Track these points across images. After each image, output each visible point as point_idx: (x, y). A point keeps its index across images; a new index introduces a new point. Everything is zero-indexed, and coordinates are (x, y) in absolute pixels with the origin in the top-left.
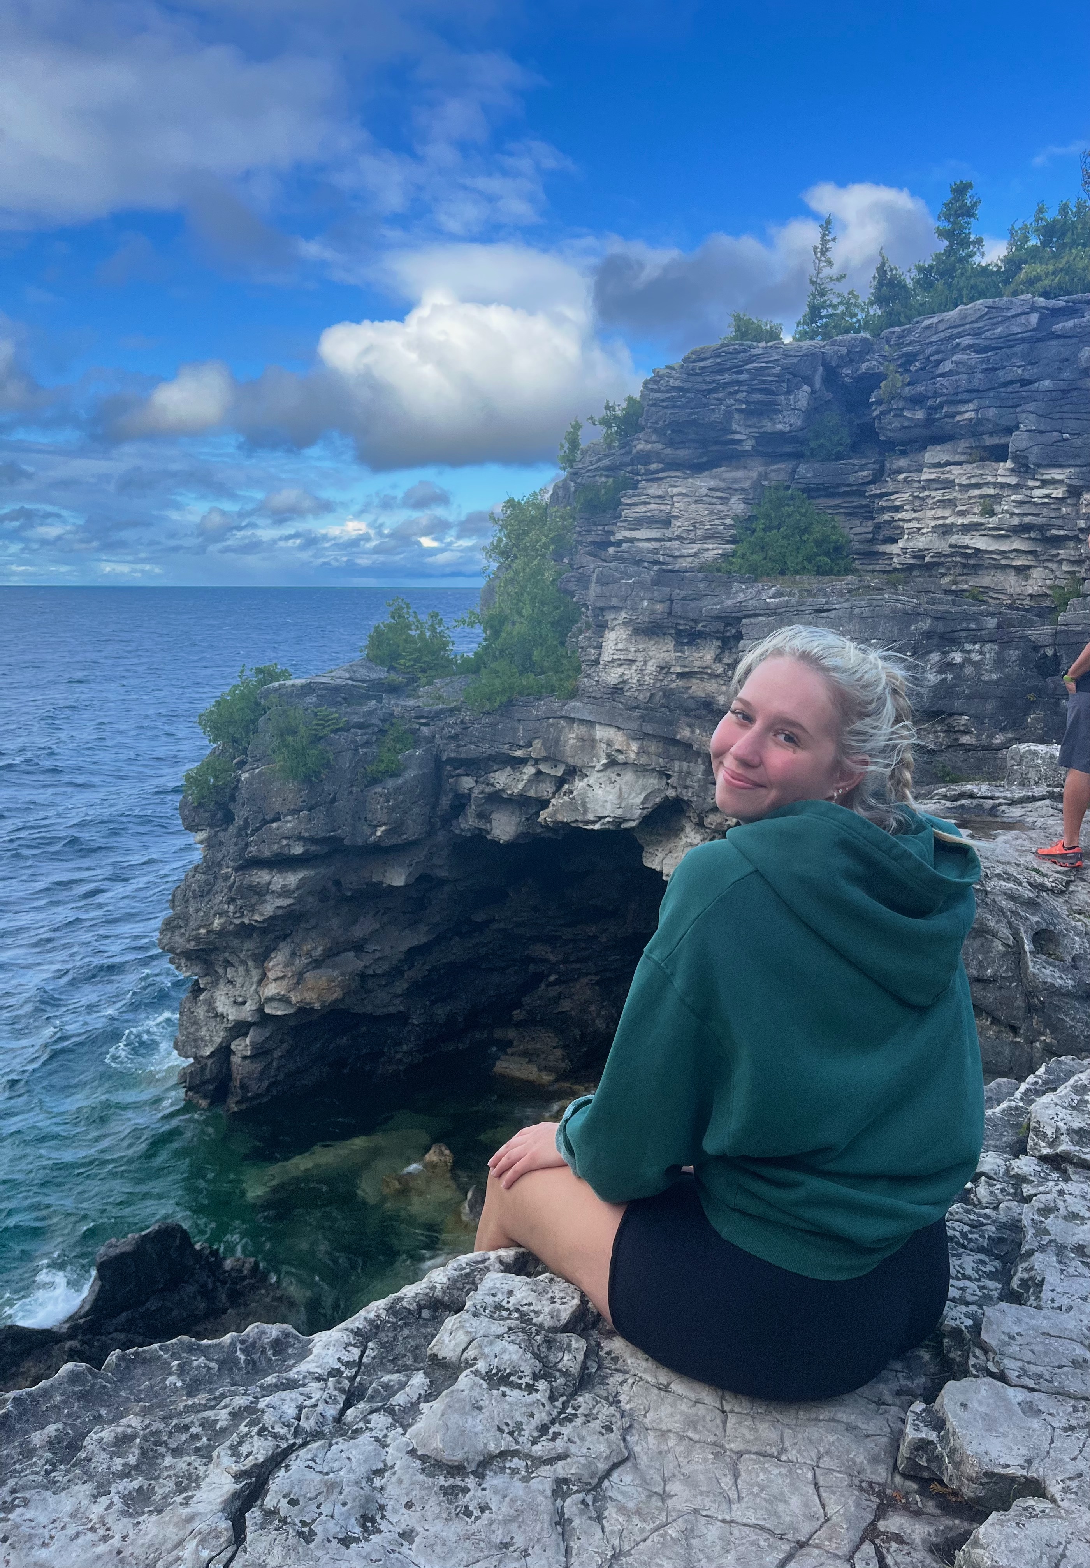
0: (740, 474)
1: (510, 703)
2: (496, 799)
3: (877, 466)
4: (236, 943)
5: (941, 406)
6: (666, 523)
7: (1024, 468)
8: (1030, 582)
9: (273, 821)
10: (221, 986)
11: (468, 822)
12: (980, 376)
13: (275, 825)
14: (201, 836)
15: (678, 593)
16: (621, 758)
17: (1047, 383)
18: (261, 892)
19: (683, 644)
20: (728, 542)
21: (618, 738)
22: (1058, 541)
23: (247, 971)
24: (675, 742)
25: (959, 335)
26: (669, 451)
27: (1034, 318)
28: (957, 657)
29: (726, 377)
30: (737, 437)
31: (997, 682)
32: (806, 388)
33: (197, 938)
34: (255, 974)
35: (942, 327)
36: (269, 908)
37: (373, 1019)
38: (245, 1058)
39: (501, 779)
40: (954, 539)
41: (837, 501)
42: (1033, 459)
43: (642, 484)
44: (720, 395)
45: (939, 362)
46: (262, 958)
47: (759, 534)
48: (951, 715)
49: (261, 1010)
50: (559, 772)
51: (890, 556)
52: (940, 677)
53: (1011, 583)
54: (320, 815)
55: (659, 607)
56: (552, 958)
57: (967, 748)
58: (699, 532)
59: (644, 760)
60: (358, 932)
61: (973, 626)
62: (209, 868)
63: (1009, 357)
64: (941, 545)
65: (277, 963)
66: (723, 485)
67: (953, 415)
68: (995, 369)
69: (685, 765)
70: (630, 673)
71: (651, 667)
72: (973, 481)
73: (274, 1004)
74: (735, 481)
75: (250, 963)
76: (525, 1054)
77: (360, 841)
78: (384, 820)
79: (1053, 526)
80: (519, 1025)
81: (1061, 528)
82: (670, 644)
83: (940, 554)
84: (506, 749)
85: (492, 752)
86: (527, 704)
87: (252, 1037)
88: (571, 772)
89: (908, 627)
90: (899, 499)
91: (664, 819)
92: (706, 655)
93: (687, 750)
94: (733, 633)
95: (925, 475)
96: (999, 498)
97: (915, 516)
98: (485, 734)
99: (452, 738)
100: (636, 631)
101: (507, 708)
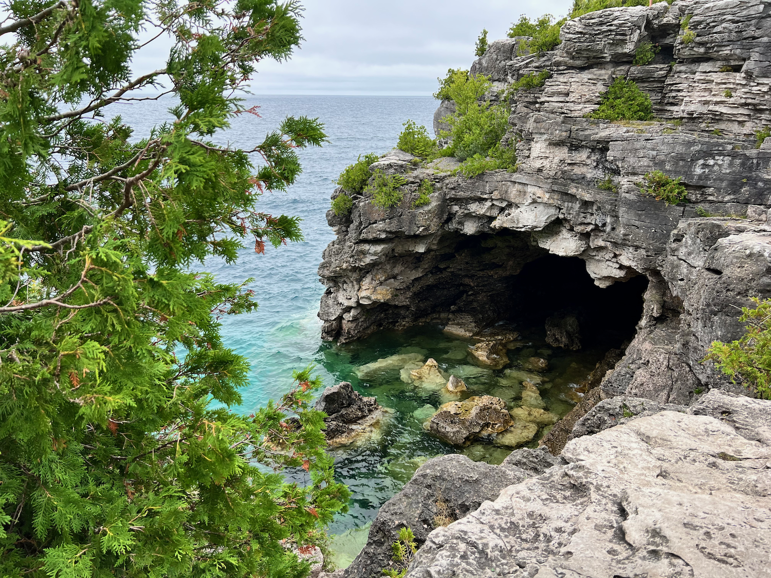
0: (603, 72)
1: (483, 174)
2: (469, 216)
3: (668, 69)
4: (350, 274)
5: (713, 47)
6: (567, 95)
7: (749, 76)
8: (745, 128)
9: (373, 223)
10: (341, 291)
11: (453, 226)
12: (735, 34)
13: (374, 225)
14: (336, 228)
15: (574, 128)
16: (539, 200)
17: (765, 39)
18: (364, 253)
19: (572, 150)
20: (596, 104)
21: (539, 192)
22: (762, 111)
23: (353, 285)
24: (567, 194)
25: (723, 14)
26: (571, 61)
27: (762, 7)
28: (711, 162)
29: (604, 28)
30: (605, 55)
31: (729, 174)
32: (638, 31)
33: (335, 272)
34: (356, 287)
35: (714, 9)
36: (368, 260)
37: (396, 307)
38: (348, 321)
39: (474, 207)
40: (711, 107)
41: (646, 85)
42: (755, 73)
43: (555, 76)
44: (601, 36)
45: (714, 27)
46: (359, 281)
47: (611, 100)
48: (705, 187)
49: (358, 302)
50: (504, 204)
51: (672, 112)
52: (703, 170)
53: (735, 128)
54: (395, 221)
55: (564, 134)
56: (472, 284)
57: (711, 202)
58: (583, 100)
59: (551, 201)
60: (396, 271)
61: (720, 148)
62: (340, 242)
63: (748, 26)
64: (704, 109)
65: (366, 282)
66: (595, 77)
67: (718, 52)
68: (741, 31)
69: (570, 204)
70: (546, 163)
71: (556, 160)
72: (723, 81)
73: (364, 300)
74: (600, 75)
75: (355, 283)
76: (458, 324)
77: (412, 234)
78: (424, 224)
79: (761, 104)
80: (453, 312)
81: (765, 105)
82: (566, 150)
83: (701, 114)
84: (479, 194)
85: (472, 195)
86: (491, 174)
87: (353, 313)
88: (510, 205)
89: (690, 148)
90: (681, 87)
91: (554, 227)
92: (583, 155)
93: (573, 197)
94: (602, 147)
95: (698, 76)
96: (735, 90)
97: (689, 94)
98: (469, 187)
99: (452, 189)
100: (550, 144)
101: (481, 176)
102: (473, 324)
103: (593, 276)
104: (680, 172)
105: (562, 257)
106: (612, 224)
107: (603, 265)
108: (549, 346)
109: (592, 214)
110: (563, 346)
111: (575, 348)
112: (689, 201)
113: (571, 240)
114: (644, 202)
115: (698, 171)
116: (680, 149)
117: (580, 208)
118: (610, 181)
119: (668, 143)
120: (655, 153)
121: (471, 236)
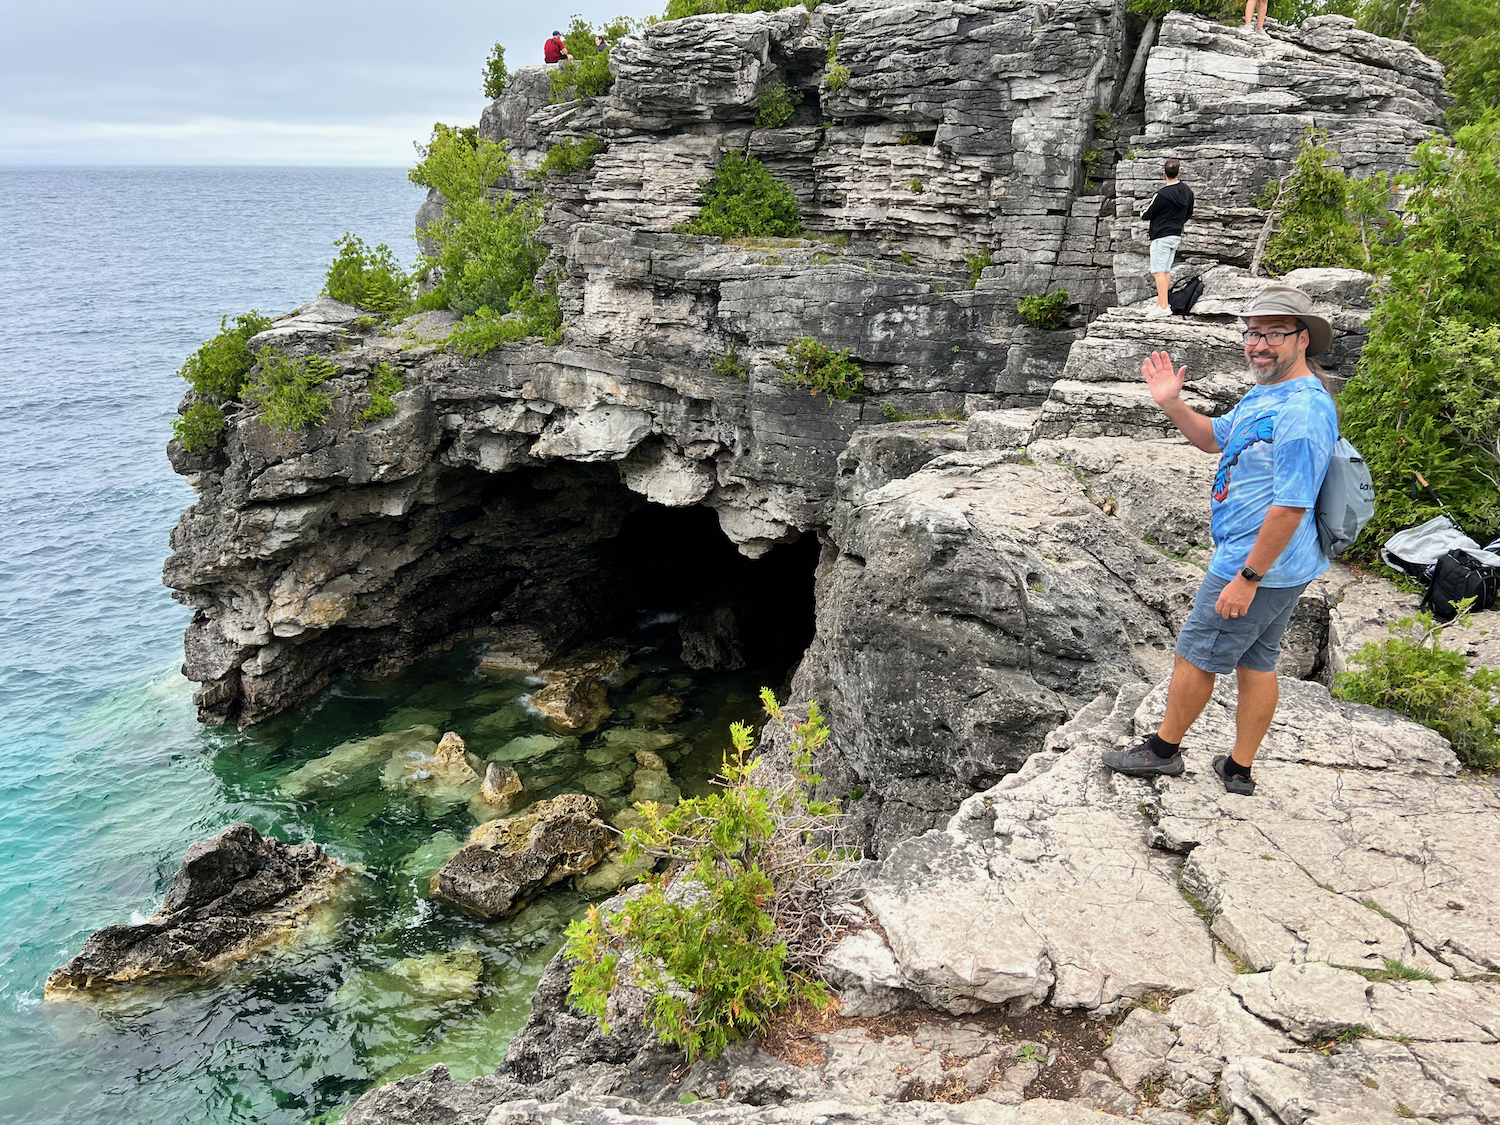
0: (701, 140)
1: (498, 348)
2: (485, 434)
3: (818, 136)
4: (241, 576)
5: (881, 98)
6: (639, 185)
7: (946, 153)
8: (951, 249)
9: (274, 464)
10: (227, 614)
11: (457, 455)
12: (913, 73)
13: (277, 468)
14: (196, 478)
15: (657, 253)
16: (611, 400)
17: (965, 84)
18: (265, 529)
19: (660, 297)
20: (694, 204)
21: (609, 385)
22: (974, 218)
23: (253, 599)
24: (660, 386)
25: (893, 34)
26: (638, 119)
27: (955, 22)
28: (898, 317)
29: (690, 55)
30: (700, 108)
31: (929, 337)
32: (757, 62)
33: (204, 575)
34: (262, 602)
35: (878, 23)
36: (276, 542)
37: (367, 631)
38: (256, 677)
40: (892, 212)
41: (784, 166)
42: (955, 149)
43: (612, 147)
44: (685, 71)
45: (878, 58)
46: (266, 588)
47: (722, 197)
48: (893, 365)
49: (270, 633)
50: (549, 410)
51: (832, 219)
52: (885, 333)
53: (935, 249)
54: (322, 457)
55: (640, 266)
56: (527, 565)
57: (906, 391)
58: (670, 196)
59: (633, 402)
60: (352, 556)
61: (910, 291)
62: (207, 509)
63: (936, 58)
64: (881, 216)
65: (283, 590)
66: (687, 151)
67: (891, 107)
68: (924, 69)
69: (669, 405)
70: (615, 325)
71: (633, 319)
72: (906, 162)
73: (284, 627)
74: (697, 147)
75: (256, 593)
76: (508, 649)
77: (364, 480)
78: (387, 459)
79: (971, 206)
80: (498, 625)
81: (977, 207)
82: (649, 297)
83: (877, 223)
84: (496, 390)
85: (483, 393)
86: (515, 349)
87: (263, 658)
88: (561, 411)
89: (859, 292)
90: (841, 171)
91: (648, 451)
92: (680, 308)
93: (671, 393)
94: (708, 291)
95: (865, 153)
96: (926, 178)
97: (855, 186)
98: (474, 376)
99: (440, 380)
100: (618, 286)
101: (495, 353)
102: (539, 646)
103: (733, 538)
104: (847, 338)
105: (670, 507)
106: (744, 442)
107: (747, 517)
108: (687, 670)
109: (712, 423)
110: (712, 666)
111: (735, 666)
112: (871, 392)
113: (682, 473)
114: (792, 398)
115: (878, 334)
116: (843, 294)
117: (688, 412)
118: (735, 358)
119: (822, 284)
120: (800, 302)
121: (498, 473)
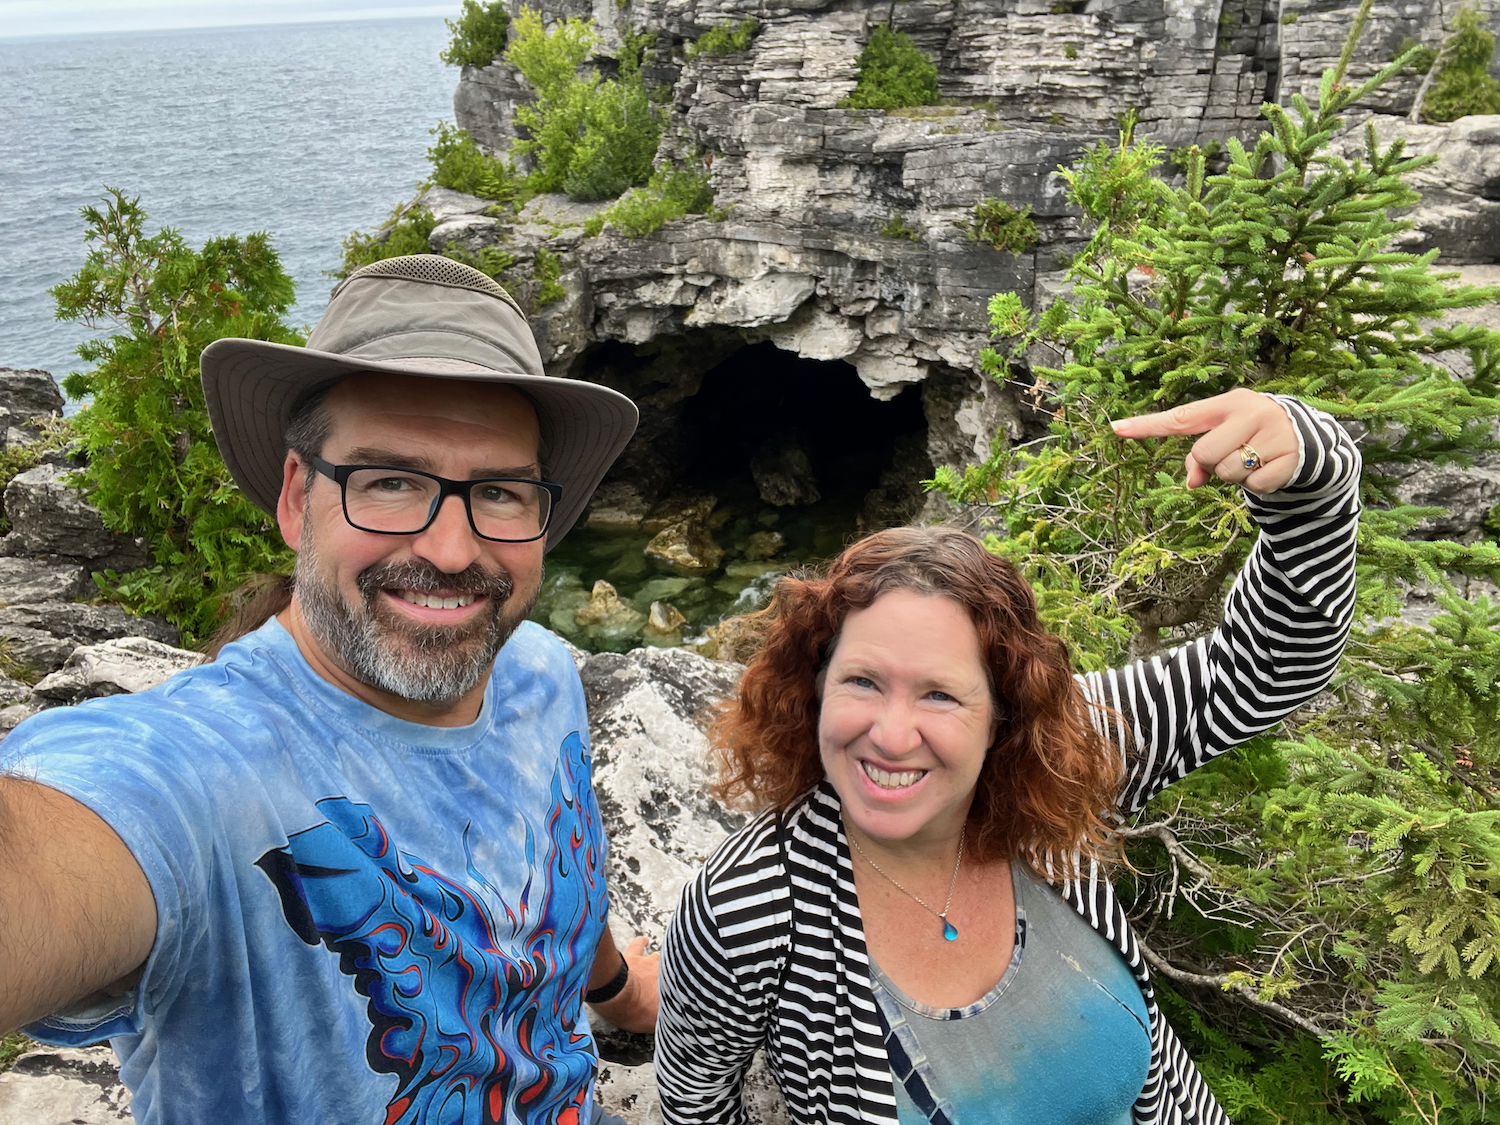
0: (852, 17)
2: (639, 309)
3: (953, 5)
6: (800, 65)
7: (1104, 21)
8: (1099, 109)
11: (606, 331)
16: (782, 269)
19: (826, 170)
20: (852, 80)
21: (781, 255)
22: (1123, 80)
24: (830, 252)
39: (647, 293)
40: (1046, 77)
41: (919, 36)
42: (1116, 16)
43: (770, 27)
47: (876, 71)
48: (1060, 217)
50: (708, 281)
51: (971, 86)
52: (1056, 190)
53: (1083, 110)
55: (812, 142)
58: (830, 73)
59: (805, 268)
64: (1031, 81)
66: (841, 28)
69: (837, 269)
70: (784, 200)
71: (801, 191)
72: (1061, 31)
74: (850, 24)
76: (611, 504)
78: (566, 338)
79: (1125, 69)
81: (1128, 70)
82: (814, 171)
83: (1028, 88)
84: (658, 268)
85: (645, 271)
86: (678, 228)
88: (721, 281)
89: (1034, 153)
90: (988, 40)
91: (804, 313)
92: (845, 179)
93: (842, 257)
94: (888, 166)
95: (1014, 22)
96: (1081, 46)
97: (1000, 54)
98: (635, 256)
99: (602, 262)
100: (785, 162)
101: (658, 235)
103: (869, 383)
104: (1023, 196)
105: (827, 362)
106: (923, 297)
107: (889, 364)
108: (772, 508)
109: (873, 282)
110: (791, 502)
112: (1039, 244)
113: (836, 330)
114: (973, 254)
115: (1050, 191)
116: (1020, 157)
117: (854, 274)
118: (900, 221)
119: (1002, 149)
120: (982, 167)
121: (642, 345)
